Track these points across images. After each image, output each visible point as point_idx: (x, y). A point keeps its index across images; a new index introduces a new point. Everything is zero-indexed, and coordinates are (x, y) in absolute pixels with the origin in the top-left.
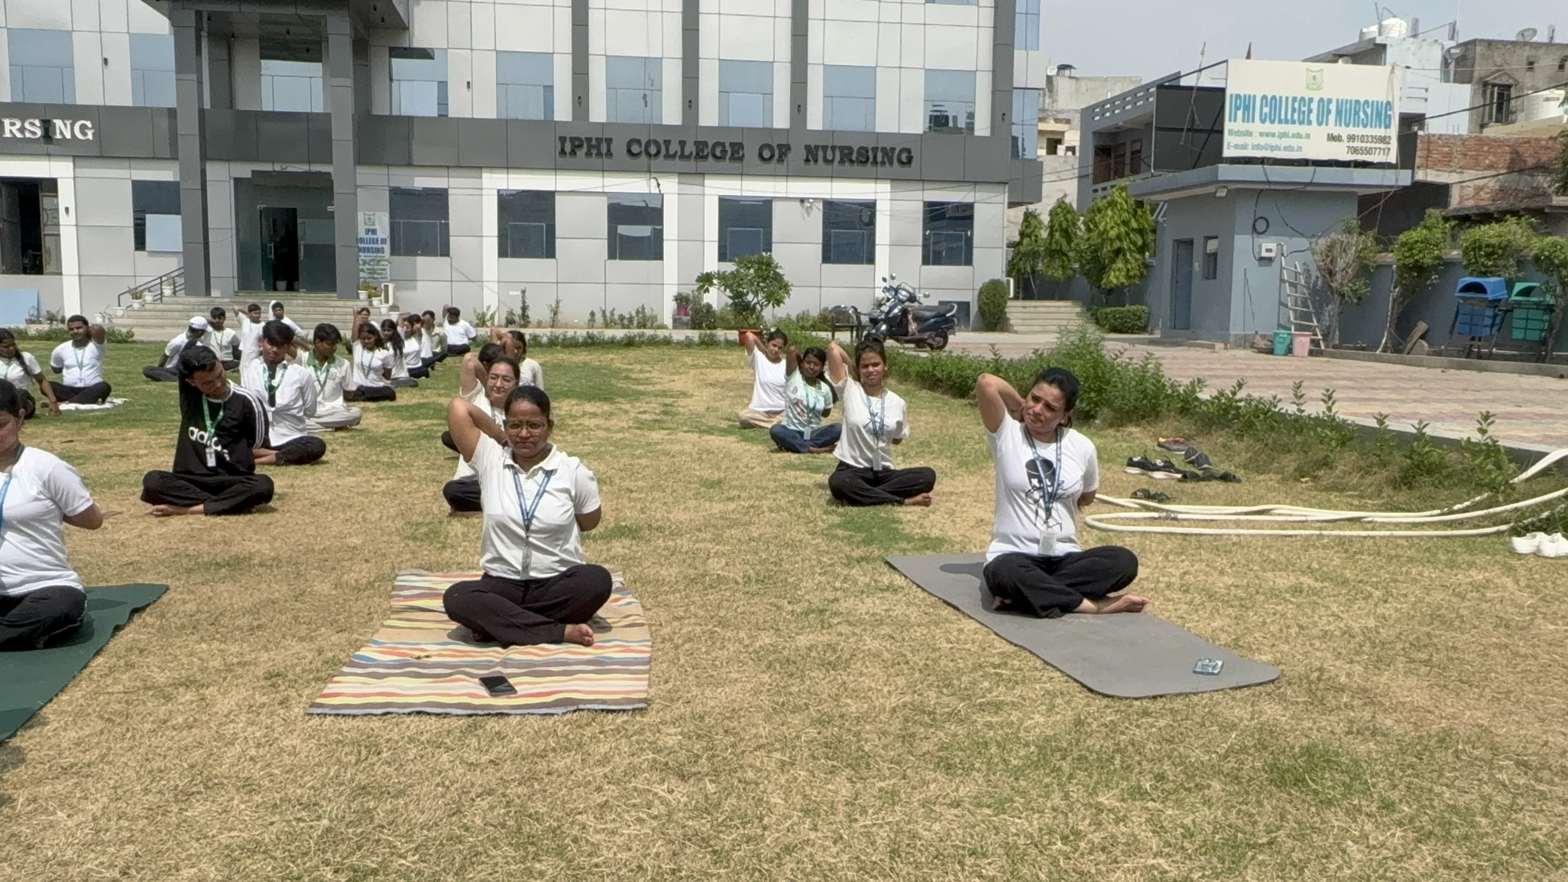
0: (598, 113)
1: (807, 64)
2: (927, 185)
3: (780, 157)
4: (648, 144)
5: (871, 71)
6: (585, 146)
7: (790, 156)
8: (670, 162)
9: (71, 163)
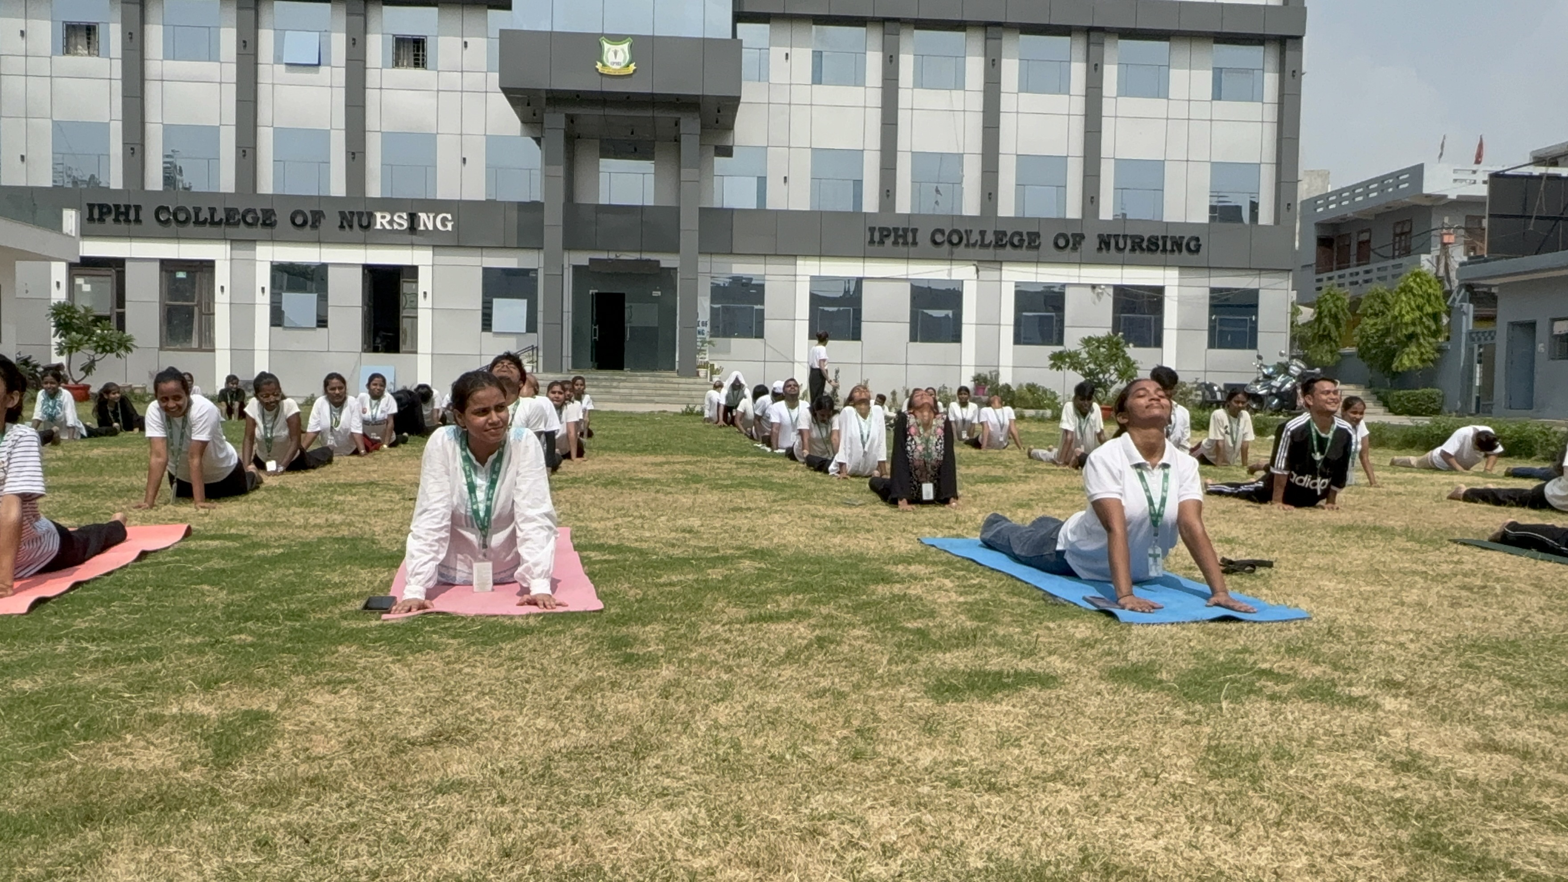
0: (904, 205)
1: (1100, 158)
2: (1213, 272)
3: (1074, 245)
4: (950, 235)
5: (1159, 165)
6: (893, 235)
7: (1084, 243)
8: (971, 250)
9: (431, 252)
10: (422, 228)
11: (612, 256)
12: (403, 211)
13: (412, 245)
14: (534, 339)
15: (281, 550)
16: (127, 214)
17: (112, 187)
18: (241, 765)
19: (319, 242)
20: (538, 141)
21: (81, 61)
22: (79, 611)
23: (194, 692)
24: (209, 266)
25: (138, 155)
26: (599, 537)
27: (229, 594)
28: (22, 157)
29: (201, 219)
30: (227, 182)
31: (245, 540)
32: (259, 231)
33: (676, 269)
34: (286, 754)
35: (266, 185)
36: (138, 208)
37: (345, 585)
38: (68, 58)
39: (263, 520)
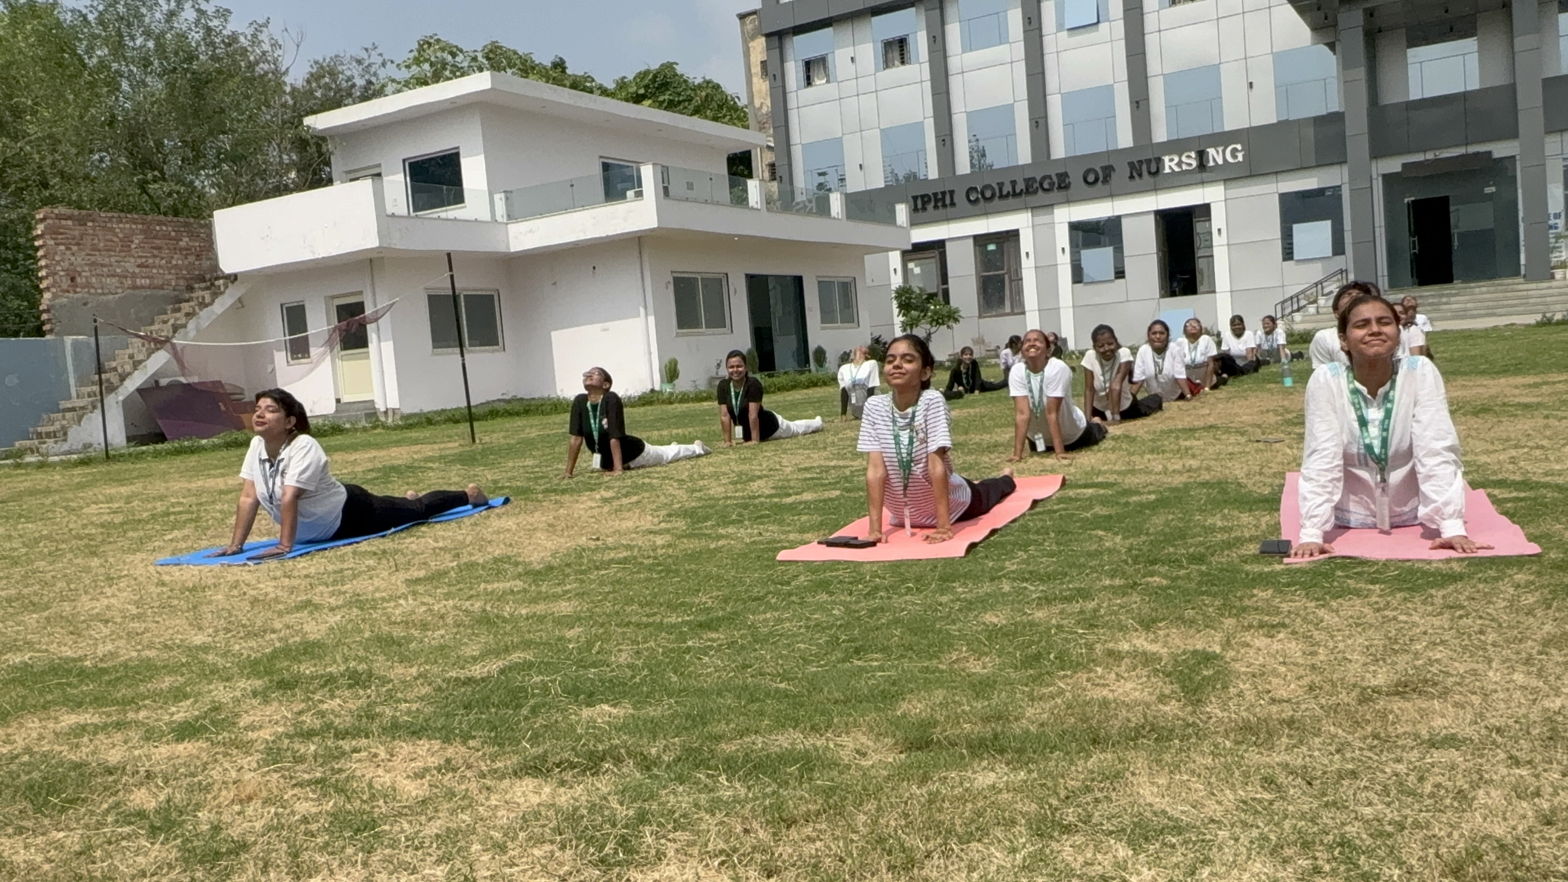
9: (1222, 187)
10: (1211, 164)
11: (1430, 156)
12: (1190, 151)
13: (1203, 183)
14: (1340, 262)
15: (1153, 497)
16: (943, 199)
17: (930, 177)
18: (1211, 702)
19: (1112, 195)
20: (1332, 46)
21: (899, 71)
22: (1006, 554)
23: (1137, 630)
24: (1013, 236)
25: (948, 143)
26: (1495, 473)
27: (1124, 538)
28: (861, 166)
29: (1005, 193)
30: (1024, 155)
31: (1115, 488)
32: (1056, 195)
33: (1514, 157)
34: (1250, 696)
35: (1059, 151)
36: (952, 193)
37: (1231, 529)
38: (888, 71)
39: (1124, 468)
